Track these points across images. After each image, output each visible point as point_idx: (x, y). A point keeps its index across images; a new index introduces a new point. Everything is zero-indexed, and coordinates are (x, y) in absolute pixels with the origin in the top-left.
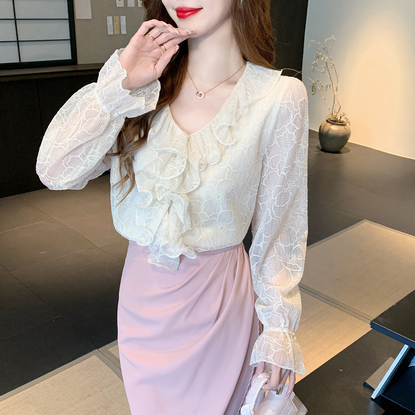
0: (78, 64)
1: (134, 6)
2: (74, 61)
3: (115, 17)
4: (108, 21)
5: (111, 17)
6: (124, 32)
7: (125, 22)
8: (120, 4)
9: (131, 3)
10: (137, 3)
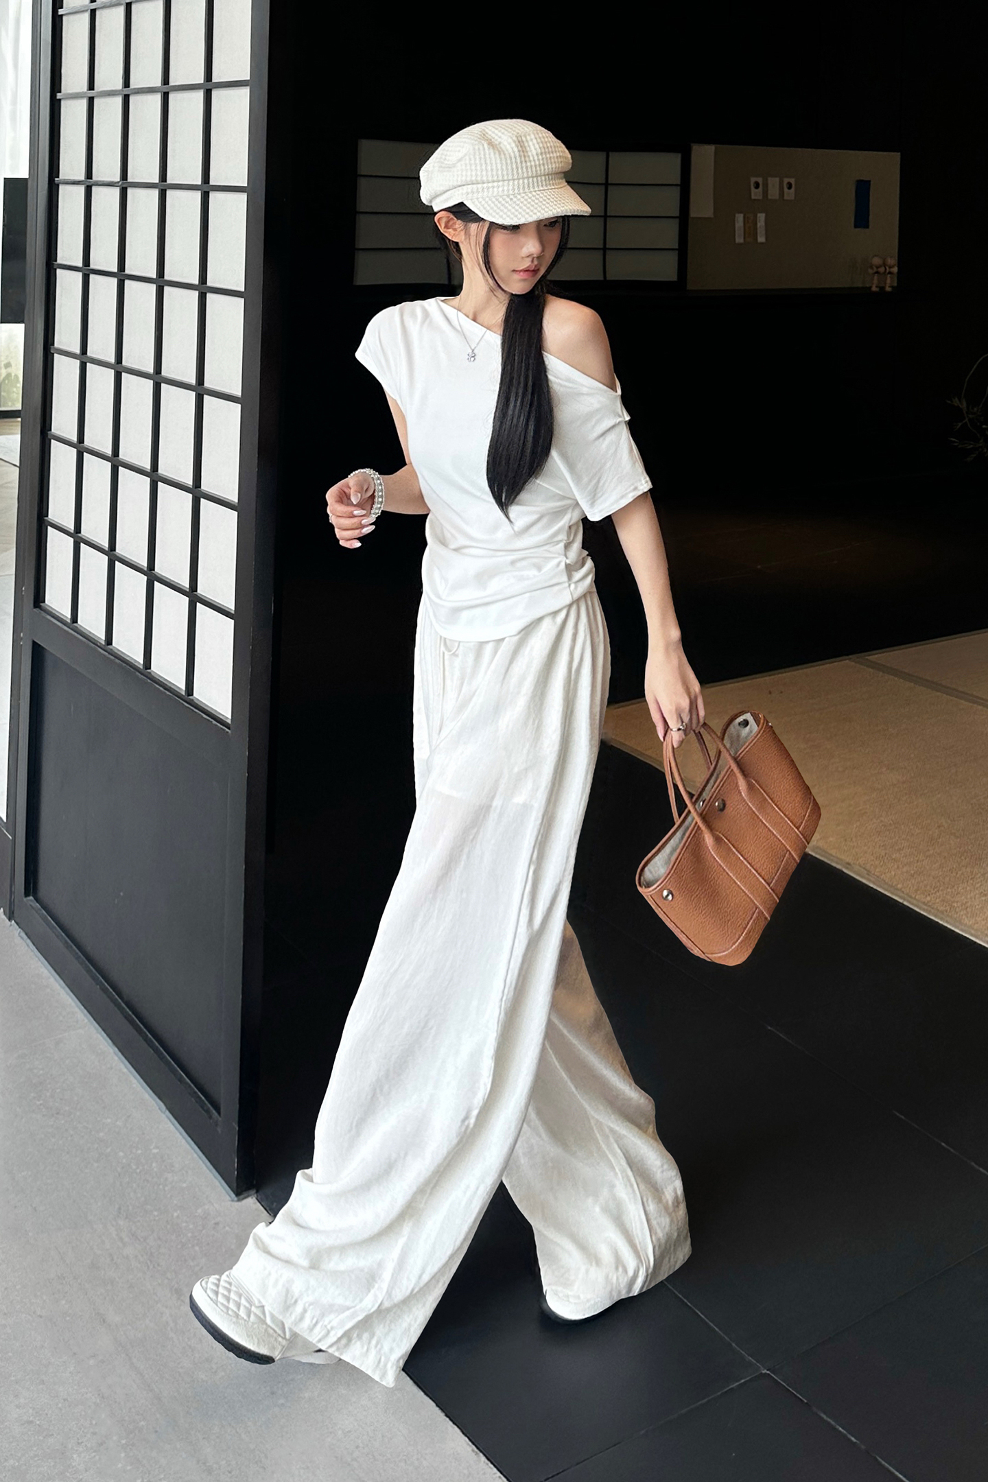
0: (687, 288)
1: (777, 197)
2: (681, 283)
3: (748, 215)
4: (736, 221)
5: (742, 215)
6: (761, 239)
7: (763, 224)
8: (756, 194)
9: (773, 192)
10: (782, 194)
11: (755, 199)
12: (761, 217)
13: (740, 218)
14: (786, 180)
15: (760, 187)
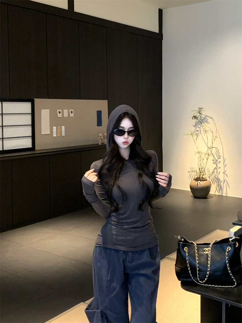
0: (36, 149)
1: (67, 116)
2: (33, 148)
4: (53, 129)
8: (60, 115)
9: (66, 115)
10: (69, 115)
11: (59, 117)
14: (70, 110)
15: (61, 113)
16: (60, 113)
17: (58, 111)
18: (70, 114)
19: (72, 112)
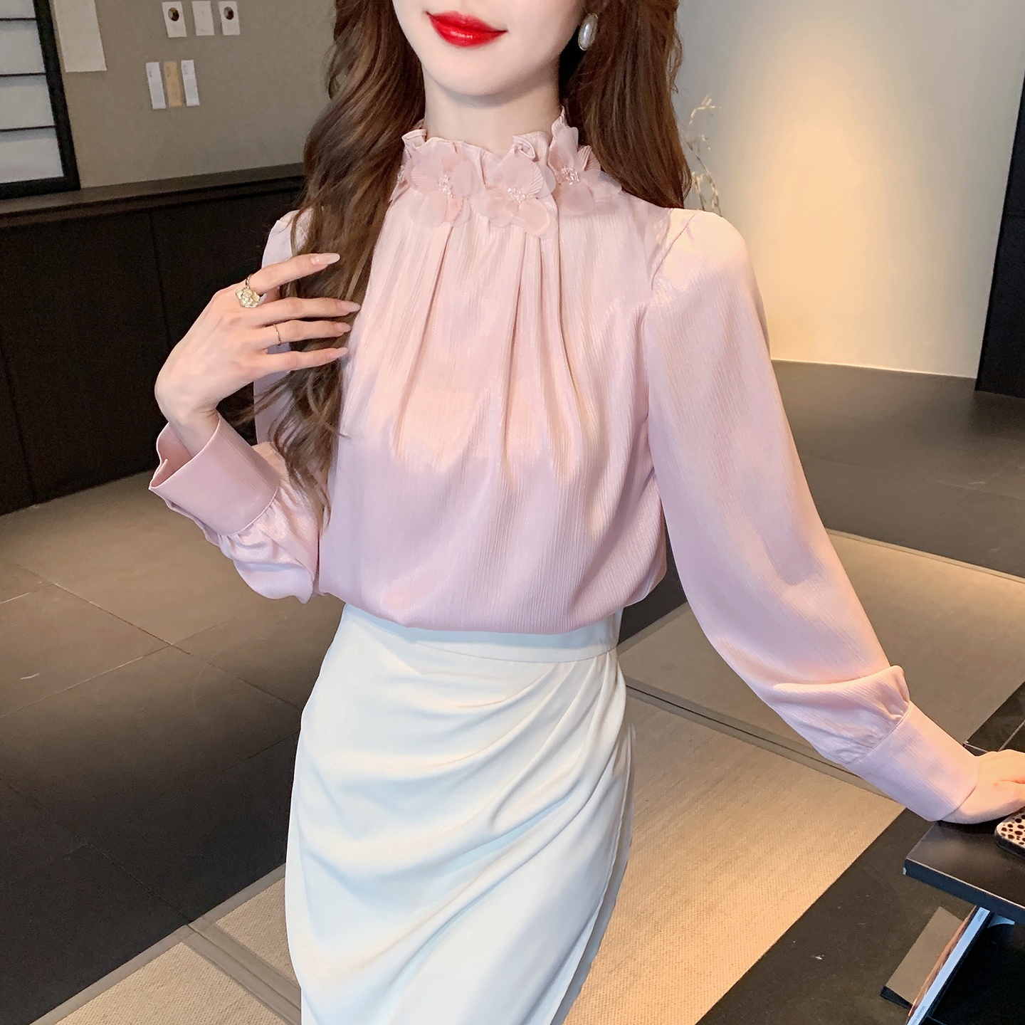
0: (82, 187)
1: (210, 32)
2: (70, 180)
3: (167, 64)
4: (148, 76)
5: (157, 64)
6: (193, 100)
7: (194, 76)
8: (176, 29)
9: (205, 26)
10: (218, 27)
11: (173, 38)
12: (188, 66)
13: (153, 69)
14: (222, 7)
15: (181, 18)
16: (175, 16)
17: (166, 7)
18: (224, 19)
19: (230, 15)
